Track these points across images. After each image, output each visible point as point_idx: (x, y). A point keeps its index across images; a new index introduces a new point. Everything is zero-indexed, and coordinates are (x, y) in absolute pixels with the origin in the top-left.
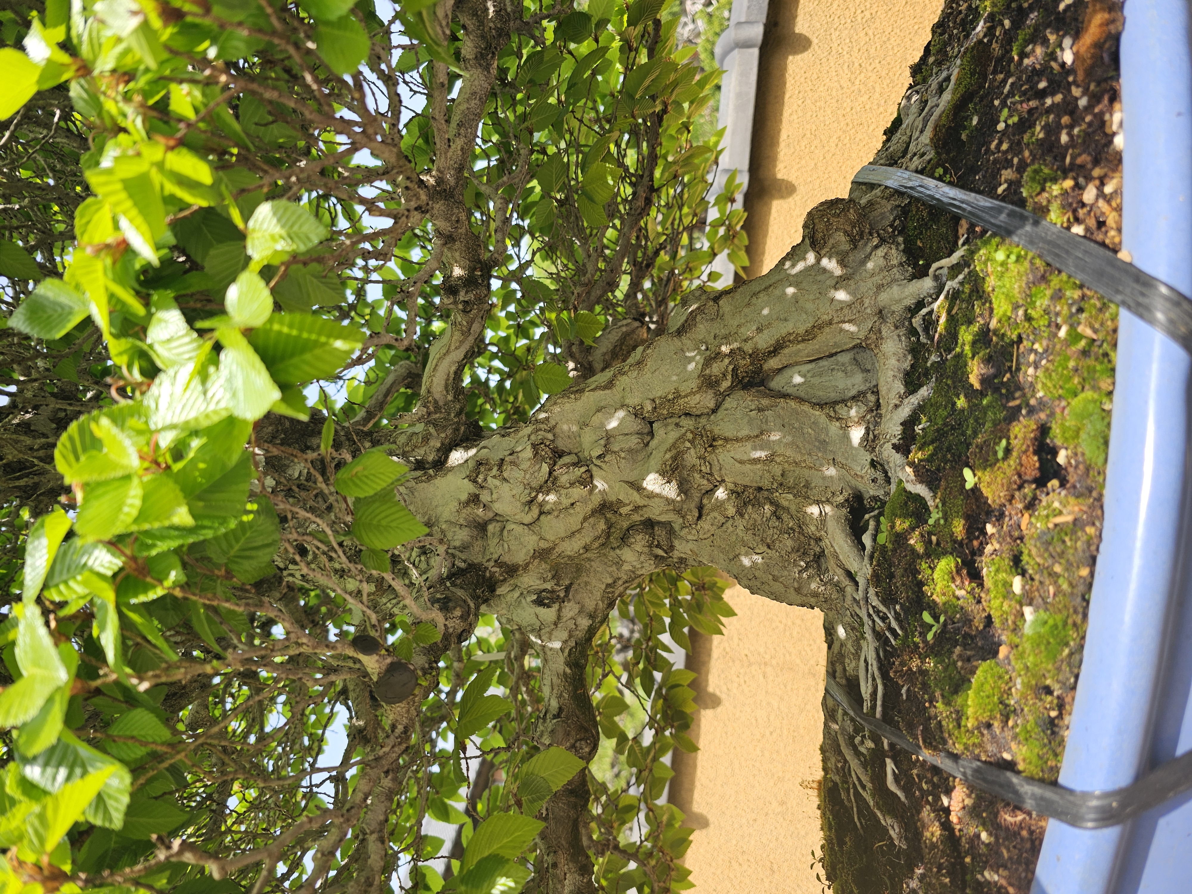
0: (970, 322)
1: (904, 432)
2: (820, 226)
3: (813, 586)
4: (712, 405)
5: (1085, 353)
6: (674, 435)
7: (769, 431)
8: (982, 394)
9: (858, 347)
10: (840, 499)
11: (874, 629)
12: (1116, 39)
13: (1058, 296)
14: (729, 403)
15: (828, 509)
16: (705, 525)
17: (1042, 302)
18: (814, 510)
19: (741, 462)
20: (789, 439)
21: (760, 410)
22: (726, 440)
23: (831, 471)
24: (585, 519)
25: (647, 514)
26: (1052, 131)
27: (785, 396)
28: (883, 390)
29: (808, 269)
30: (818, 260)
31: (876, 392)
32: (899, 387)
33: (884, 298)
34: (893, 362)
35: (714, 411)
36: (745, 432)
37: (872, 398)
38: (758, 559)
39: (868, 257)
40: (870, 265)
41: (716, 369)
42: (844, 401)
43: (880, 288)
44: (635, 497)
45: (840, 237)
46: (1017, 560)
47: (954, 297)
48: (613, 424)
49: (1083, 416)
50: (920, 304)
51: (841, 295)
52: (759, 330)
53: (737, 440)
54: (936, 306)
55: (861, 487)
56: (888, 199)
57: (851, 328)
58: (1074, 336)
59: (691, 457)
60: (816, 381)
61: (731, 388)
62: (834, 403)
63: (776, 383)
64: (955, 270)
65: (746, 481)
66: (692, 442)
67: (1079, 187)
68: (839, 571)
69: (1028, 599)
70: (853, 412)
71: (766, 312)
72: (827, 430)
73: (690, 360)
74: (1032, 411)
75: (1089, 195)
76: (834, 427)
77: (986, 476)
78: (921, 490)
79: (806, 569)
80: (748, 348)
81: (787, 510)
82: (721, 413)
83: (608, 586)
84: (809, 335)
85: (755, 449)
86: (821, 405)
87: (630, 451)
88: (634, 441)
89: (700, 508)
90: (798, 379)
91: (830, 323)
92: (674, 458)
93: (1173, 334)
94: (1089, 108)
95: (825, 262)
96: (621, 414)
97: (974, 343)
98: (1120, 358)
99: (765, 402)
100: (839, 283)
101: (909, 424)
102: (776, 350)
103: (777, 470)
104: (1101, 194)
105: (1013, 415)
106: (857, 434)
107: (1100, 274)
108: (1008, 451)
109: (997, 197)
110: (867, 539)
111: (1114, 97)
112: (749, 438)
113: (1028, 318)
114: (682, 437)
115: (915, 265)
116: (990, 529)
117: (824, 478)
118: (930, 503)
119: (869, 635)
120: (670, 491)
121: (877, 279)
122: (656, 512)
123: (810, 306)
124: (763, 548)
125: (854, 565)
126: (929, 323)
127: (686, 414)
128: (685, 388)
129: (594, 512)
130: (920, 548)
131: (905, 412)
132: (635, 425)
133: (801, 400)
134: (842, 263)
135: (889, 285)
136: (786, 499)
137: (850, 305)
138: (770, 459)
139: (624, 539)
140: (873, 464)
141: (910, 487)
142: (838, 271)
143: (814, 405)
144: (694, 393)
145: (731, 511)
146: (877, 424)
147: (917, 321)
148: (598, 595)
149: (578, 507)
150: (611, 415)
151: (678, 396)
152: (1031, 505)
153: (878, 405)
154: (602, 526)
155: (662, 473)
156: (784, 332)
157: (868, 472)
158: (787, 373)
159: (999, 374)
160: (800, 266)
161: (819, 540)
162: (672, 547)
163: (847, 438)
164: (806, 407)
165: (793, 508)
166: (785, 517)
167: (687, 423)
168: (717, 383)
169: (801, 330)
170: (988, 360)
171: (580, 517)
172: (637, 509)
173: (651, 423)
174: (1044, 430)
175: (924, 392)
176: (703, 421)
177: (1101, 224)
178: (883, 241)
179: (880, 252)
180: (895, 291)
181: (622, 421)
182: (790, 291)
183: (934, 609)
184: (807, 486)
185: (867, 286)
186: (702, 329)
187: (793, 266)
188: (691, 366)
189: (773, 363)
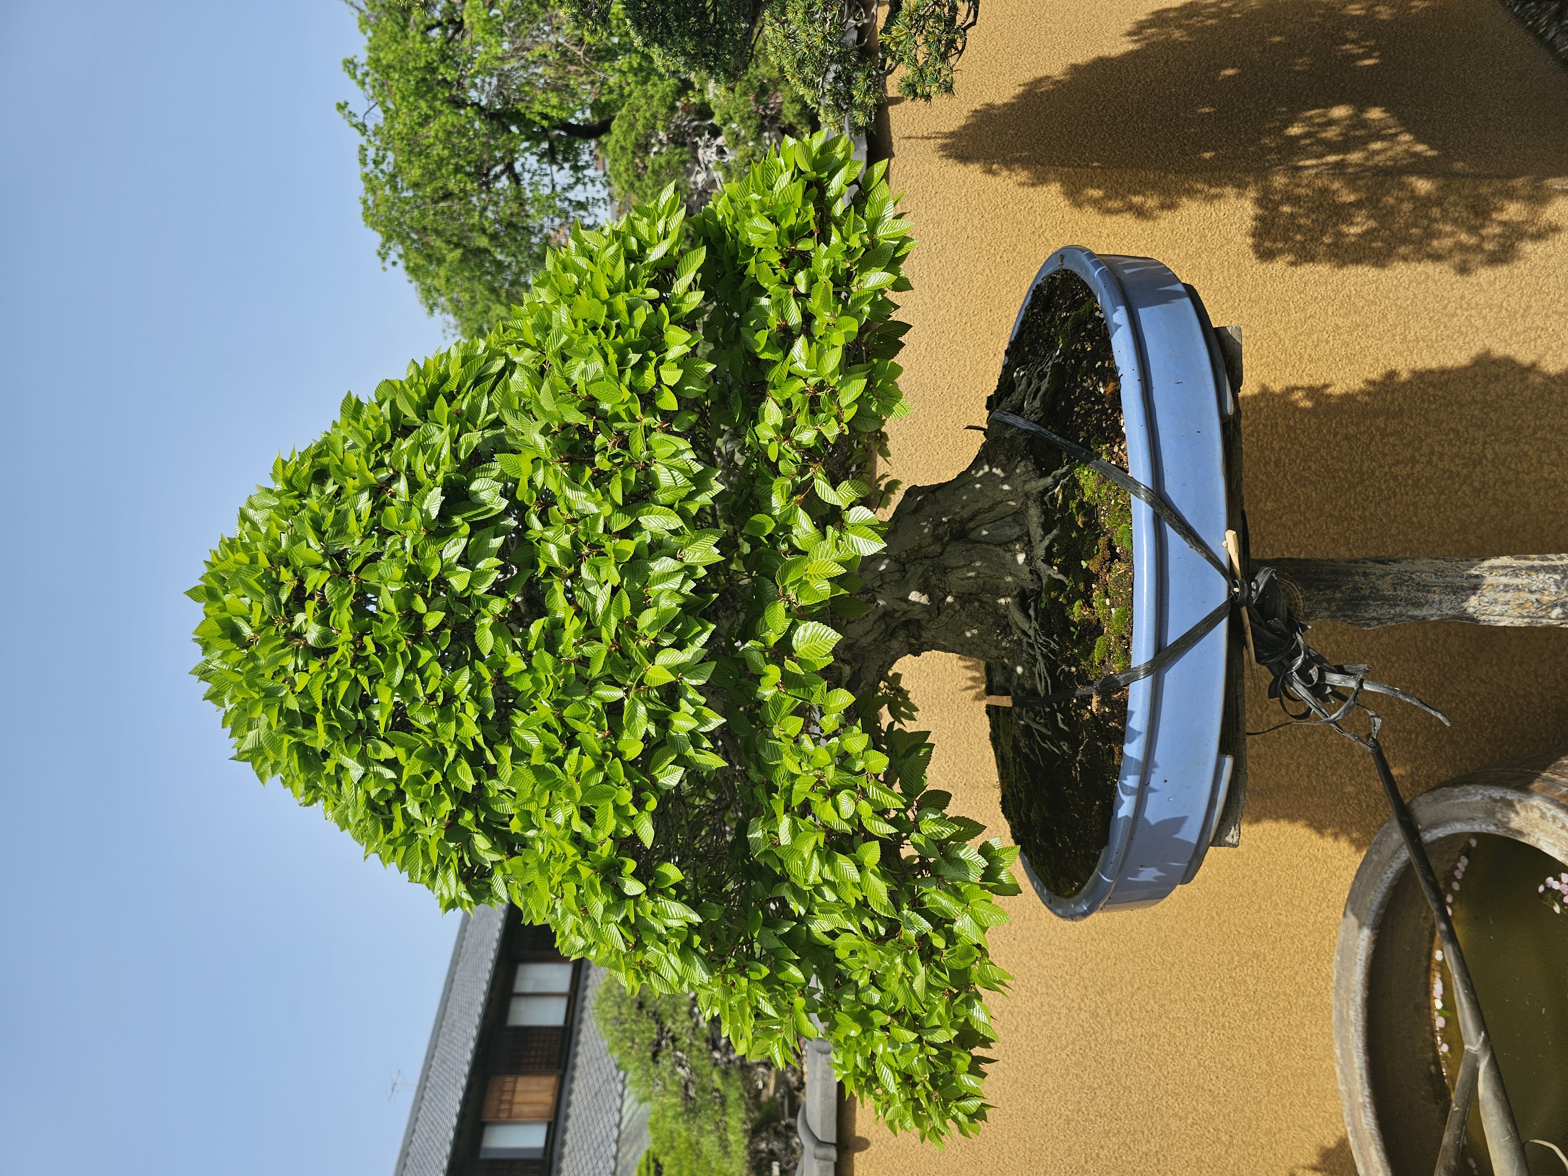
0: (1074, 498)
1: (1046, 553)
2: (991, 452)
3: (1004, 644)
4: (940, 550)
5: (1121, 510)
6: (920, 570)
7: (975, 561)
8: (1084, 529)
9: (1016, 512)
10: (1015, 593)
11: (1042, 654)
12: (1118, 392)
13: (1109, 489)
14: (949, 549)
15: (1009, 600)
16: (943, 618)
17: (1104, 491)
18: (1002, 601)
19: (962, 579)
20: (985, 564)
21: (968, 550)
22: (953, 568)
23: (1009, 579)
24: (875, 623)
25: (909, 616)
26: (1099, 421)
27: (980, 542)
28: (1032, 533)
29: (985, 474)
30: (991, 469)
31: (1028, 534)
32: (1040, 531)
33: (1027, 487)
34: (1035, 519)
35: (941, 554)
36: (962, 563)
37: (1026, 539)
38: (975, 632)
39: (1016, 467)
40: (1018, 471)
41: (941, 530)
42: (1011, 542)
43: (1025, 482)
44: (905, 606)
45: (1002, 457)
46: (1106, 593)
47: (1064, 487)
48: (883, 567)
49: (1123, 533)
50: (1046, 490)
51: (1006, 487)
52: (963, 508)
53: (959, 567)
54: (1056, 490)
55: (1024, 585)
56: (1021, 434)
57: (1013, 503)
58: (1117, 504)
59: (933, 580)
60: (995, 532)
61: (949, 541)
62: (1006, 543)
63: (973, 536)
64: (1064, 475)
65: (964, 590)
66: (933, 571)
67: (1112, 446)
68: (1018, 632)
69: (1112, 605)
70: (1017, 547)
71: (965, 498)
72: (1004, 558)
73: (925, 527)
74: (1105, 534)
75: (1116, 449)
76: (1008, 556)
77: (1091, 562)
78: (1060, 577)
79: (1000, 634)
80: (957, 518)
81: (987, 603)
82: (946, 555)
83: (880, 667)
84: (991, 508)
85: (969, 571)
86: (1000, 545)
87: (896, 581)
88: (897, 576)
89: (938, 609)
90: (985, 533)
91: (1002, 502)
92: (925, 582)
93: (1147, 502)
94: (1112, 414)
95: (994, 470)
96: (886, 561)
97: (1077, 508)
98: (1132, 511)
99: (969, 546)
100: (1004, 481)
101: (1049, 549)
102: (973, 517)
103: (981, 582)
104: (1120, 449)
105: (1098, 537)
106: (1021, 558)
107: (1123, 481)
108: (1098, 550)
109: (1078, 444)
110: (1032, 612)
111: (1121, 412)
112: (965, 566)
113: (1099, 497)
114: (927, 570)
115: (1041, 470)
116: (1094, 586)
117: (1006, 583)
118: (1066, 581)
119: (1040, 658)
120: (924, 600)
121: (1023, 478)
122: (916, 615)
123: (990, 494)
124: (978, 625)
125: (1025, 626)
126: (1053, 499)
127: (926, 557)
128: (924, 543)
129: (880, 618)
130: (1065, 602)
131: (1046, 542)
132: (896, 567)
133: (988, 543)
134: (1003, 470)
135: (1029, 480)
136: (986, 597)
137: (1011, 492)
138: (976, 577)
139: (893, 636)
140: (1031, 572)
141: (1055, 576)
142: (1002, 475)
143: (995, 545)
144: (930, 545)
145: (958, 607)
146: (1031, 551)
147: (1046, 498)
148: (875, 673)
149: (870, 617)
150: (881, 563)
151: (920, 547)
152: (1109, 571)
153: (1030, 542)
154: (883, 626)
155: (919, 590)
156: (977, 508)
157: (1028, 576)
158: (978, 530)
159: (1090, 521)
160: (981, 473)
161: (1006, 617)
162: (920, 636)
163: (1015, 560)
164: (992, 547)
165: (990, 601)
166: (987, 607)
167: (928, 562)
168: (942, 538)
169: (987, 506)
170: (1085, 515)
171: (872, 622)
172: (905, 612)
173: (904, 565)
174: (1110, 540)
175: (1055, 532)
176: (936, 559)
177: (1121, 460)
178: (1023, 458)
179: (1022, 464)
180: (1033, 484)
181: (888, 565)
182: (978, 486)
183: (1074, 624)
184: (998, 588)
185: (1018, 481)
186: (928, 509)
187: (977, 472)
188: (926, 530)
189: (971, 525)
